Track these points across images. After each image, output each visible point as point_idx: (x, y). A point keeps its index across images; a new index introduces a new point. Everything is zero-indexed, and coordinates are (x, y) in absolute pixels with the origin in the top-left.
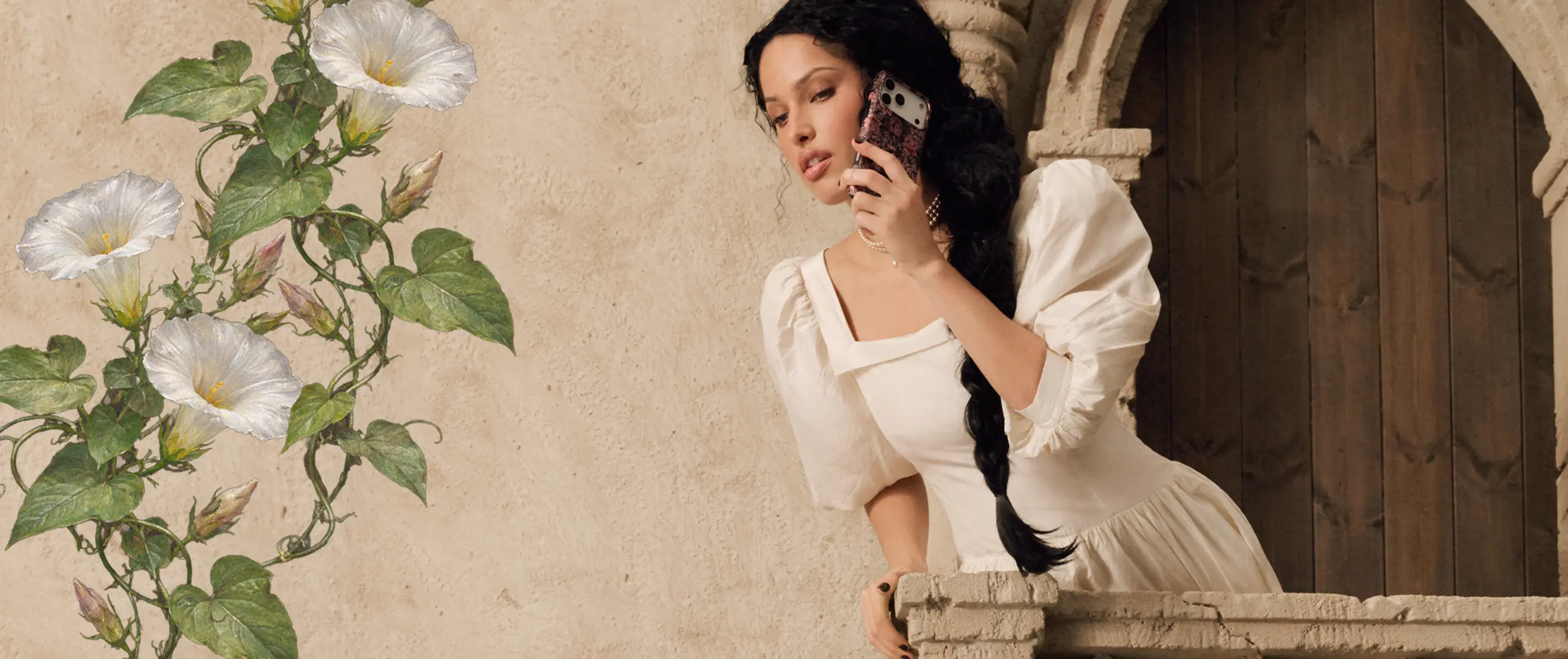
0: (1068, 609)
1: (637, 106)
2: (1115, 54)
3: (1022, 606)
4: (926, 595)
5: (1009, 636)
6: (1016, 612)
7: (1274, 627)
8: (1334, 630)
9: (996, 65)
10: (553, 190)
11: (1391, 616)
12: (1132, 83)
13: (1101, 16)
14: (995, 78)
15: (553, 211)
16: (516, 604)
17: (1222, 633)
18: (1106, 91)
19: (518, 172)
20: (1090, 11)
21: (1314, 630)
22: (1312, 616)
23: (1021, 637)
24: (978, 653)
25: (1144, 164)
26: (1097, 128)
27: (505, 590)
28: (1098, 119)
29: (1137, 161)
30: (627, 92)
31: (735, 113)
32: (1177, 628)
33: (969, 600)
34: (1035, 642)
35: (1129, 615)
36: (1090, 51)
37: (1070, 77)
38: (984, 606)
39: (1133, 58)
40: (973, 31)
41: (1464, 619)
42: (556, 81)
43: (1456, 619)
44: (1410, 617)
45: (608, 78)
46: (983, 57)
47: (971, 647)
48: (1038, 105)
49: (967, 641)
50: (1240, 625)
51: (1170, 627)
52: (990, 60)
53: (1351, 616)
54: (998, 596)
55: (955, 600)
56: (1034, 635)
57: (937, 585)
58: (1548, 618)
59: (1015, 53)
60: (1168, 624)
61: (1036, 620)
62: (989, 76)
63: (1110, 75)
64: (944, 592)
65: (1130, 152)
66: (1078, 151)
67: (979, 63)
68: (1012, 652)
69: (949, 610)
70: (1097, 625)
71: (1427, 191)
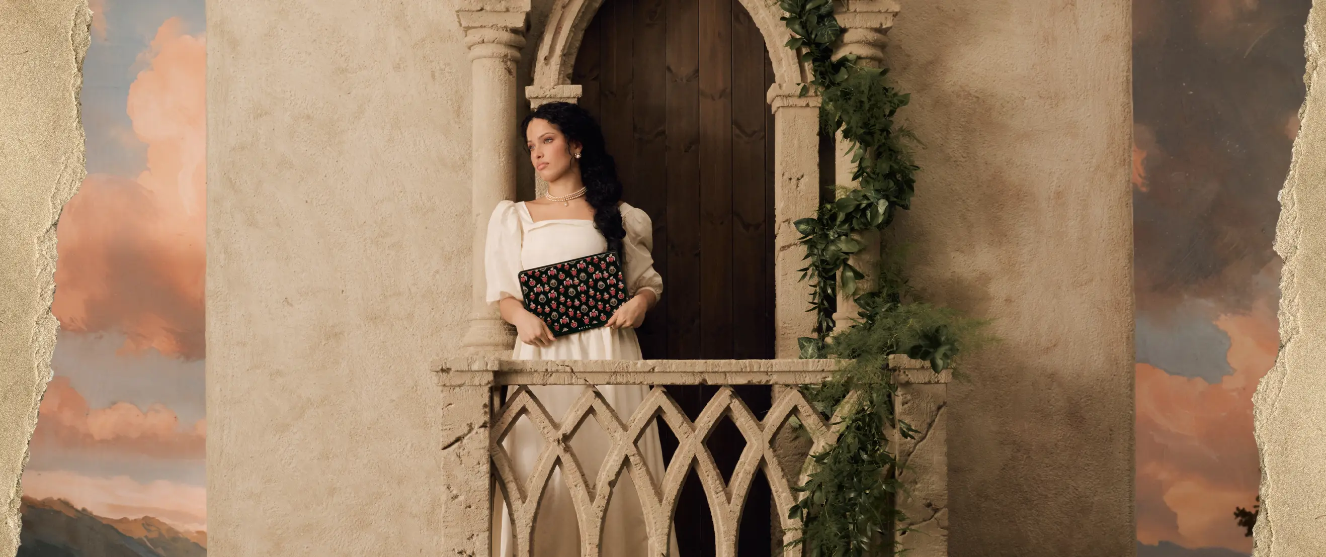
0: (505, 369)
1: (347, 66)
2: (567, 47)
3: (483, 371)
4: (440, 367)
5: (478, 384)
6: (480, 373)
7: (597, 374)
8: (623, 375)
9: (509, 57)
10: (308, 106)
11: (647, 370)
12: (578, 60)
13: (561, 28)
14: (509, 63)
15: (308, 117)
16: (291, 305)
17: (574, 377)
18: (563, 64)
19: (292, 98)
20: (555, 27)
21: (615, 375)
22: (613, 370)
23: (483, 384)
24: (464, 391)
25: (579, 99)
26: (558, 84)
27: (286, 298)
28: (558, 79)
29: (576, 99)
30: (343, 58)
31: (394, 68)
32: (554, 375)
33: (459, 369)
34: (489, 385)
35: (533, 370)
36: (556, 45)
37: (545, 59)
38: (466, 371)
39: (578, 44)
40: (497, 43)
41: (680, 370)
42: (310, 54)
43: (676, 371)
44: (656, 370)
45: (334, 52)
46: (503, 55)
47: (461, 388)
48: (533, 68)
49: (460, 386)
50: (582, 374)
51: (551, 375)
52: (506, 56)
53: (630, 370)
54: (472, 368)
55: (453, 370)
56: (489, 383)
57: (445, 363)
58: (717, 370)
59: (519, 48)
60: (550, 374)
61: (490, 377)
62: (506, 62)
63: (565, 55)
64: (448, 367)
65: (572, 96)
66: (548, 96)
67: (500, 58)
68: (479, 390)
69: (451, 373)
70: (519, 375)
71: (722, 94)
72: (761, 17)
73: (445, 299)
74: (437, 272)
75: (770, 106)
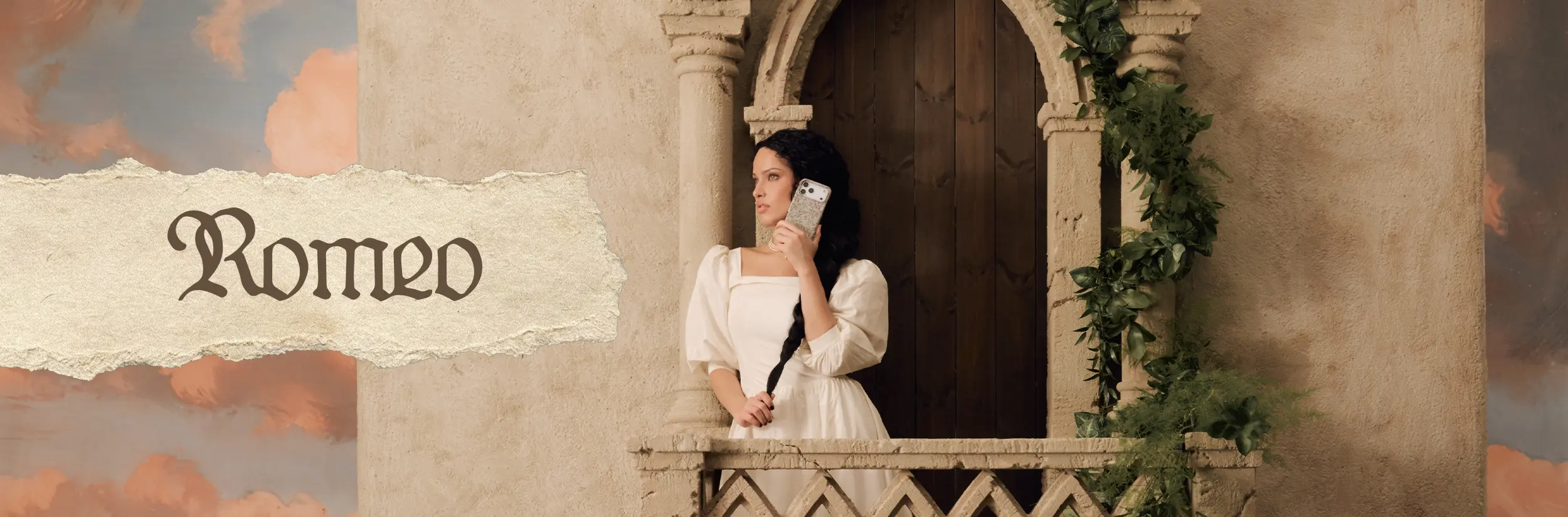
0: (718, 449)
1: (528, 82)
2: (795, 58)
3: (692, 452)
4: (640, 448)
5: (685, 467)
6: (688, 454)
7: (831, 456)
8: (861, 458)
9: (724, 71)
10: (481, 133)
11: (891, 451)
12: (808, 72)
13: (787, 35)
14: (724, 78)
15: (481, 145)
16: (461, 373)
17: (802, 460)
18: (789, 80)
19: (461, 122)
20: (780, 35)
21: (851, 458)
22: (849, 451)
23: (691, 467)
24: (669, 476)
25: (809, 123)
26: (784, 104)
27: (454, 365)
28: (784, 98)
29: (805, 122)
30: (523, 74)
31: (584, 85)
32: (778, 456)
33: (662, 450)
34: (699, 470)
35: (752, 451)
36: (780, 56)
37: (768, 73)
38: (671, 452)
39: (807, 56)
40: (710, 54)
41: (930, 452)
42: (483, 68)
43: (926, 452)
44: (902, 451)
45: (512, 67)
46: (716, 69)
47: (666, 473)
48: (753, 85)
49: (663, 470)
50: (811, 456)
51: (774, 457)
52: (720, 70)
53: (870, 451)
54: (678, 448)
55: (655, 450)
56: (698, 466)
57: (646, 442)
58: (975, 451)
59: (737, 61)
60: (773, 455)
61: (700, 460)
62: (719, 78)
63: (792, 69)
64: (649, 446)
65: (801, 119)
66: (771, 118)
67: (714, 72)
68: (687, 475)
69: (653, 454)
70: (735, 456)
71: (983, 116)
72: (1031, 22)
73: (646, 366)
74: (636, 333)
75: (1041, 131)
